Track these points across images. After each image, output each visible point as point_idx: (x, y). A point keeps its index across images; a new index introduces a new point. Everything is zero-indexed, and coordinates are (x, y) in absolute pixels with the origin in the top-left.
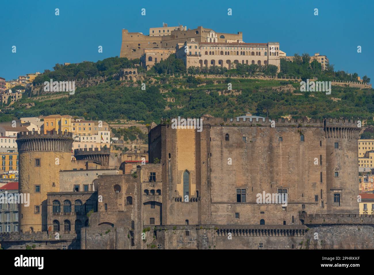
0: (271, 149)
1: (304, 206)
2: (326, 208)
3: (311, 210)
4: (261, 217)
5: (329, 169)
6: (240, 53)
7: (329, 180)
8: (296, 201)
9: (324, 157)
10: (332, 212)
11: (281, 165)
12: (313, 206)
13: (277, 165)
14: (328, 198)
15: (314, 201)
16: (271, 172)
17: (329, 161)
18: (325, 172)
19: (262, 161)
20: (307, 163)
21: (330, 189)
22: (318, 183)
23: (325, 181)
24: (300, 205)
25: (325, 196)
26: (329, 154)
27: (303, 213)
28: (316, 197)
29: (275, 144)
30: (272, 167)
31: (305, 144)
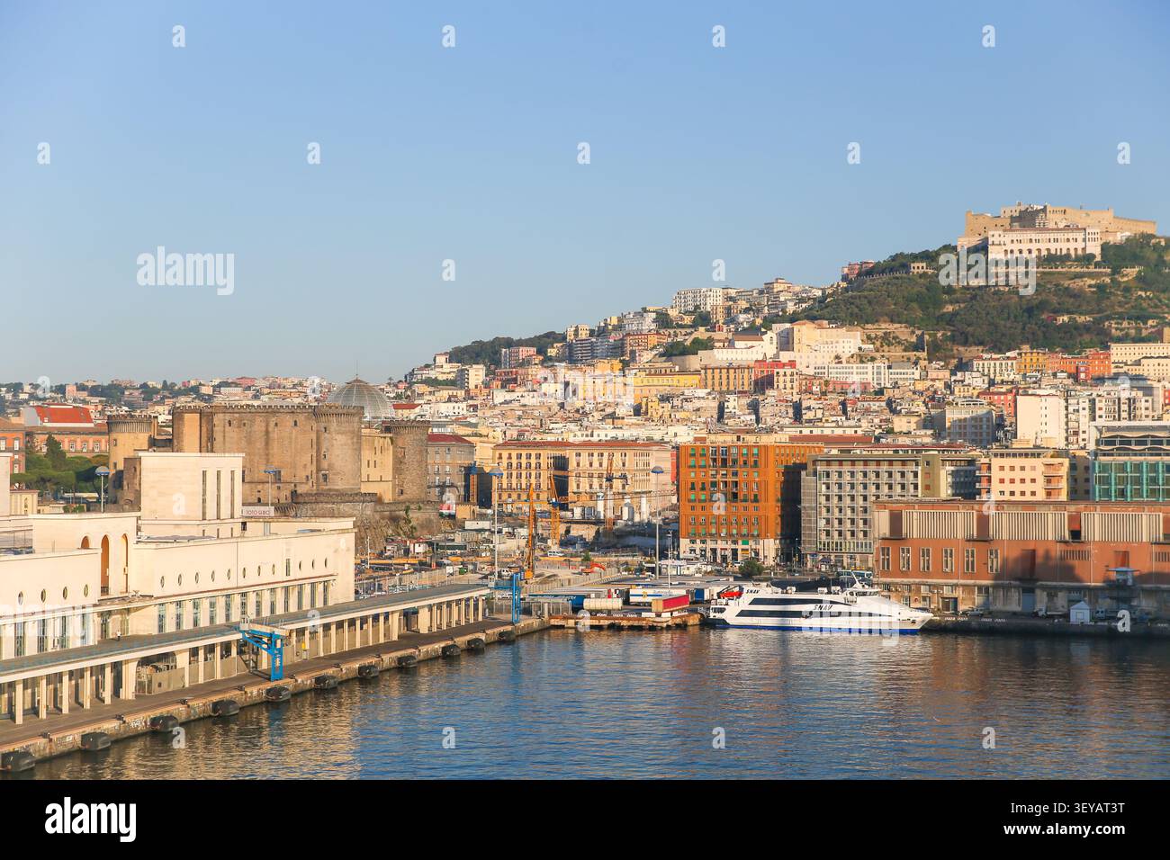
0: (267, 432)
1: (295, 486)
2: (315, 487)
3: (300, 490)
4: (258, 495)
5: (318, 451)
6: (1052, 240)
7: (318, 461)
8: (289, 480)
9: (315, 440)
10: (320, 492)
11: (275, 448)
12: (303, 485)
13: (273, 449)
14: (318, 478)
15: (304, 481)
16: (267, 455)
17: (318, 443)
18: (315, 455)
19: (260, 445)
20: (299, 447)
21: (318, 470)
22: (309, 464)
23: (315, 463)
24: (293, 485)
25: (314, 476)
26: (318, 438)
27: (294, 493)
28: (307, 477)
29: (270, 429)
30: (267, 449)
31: (297, 428)
